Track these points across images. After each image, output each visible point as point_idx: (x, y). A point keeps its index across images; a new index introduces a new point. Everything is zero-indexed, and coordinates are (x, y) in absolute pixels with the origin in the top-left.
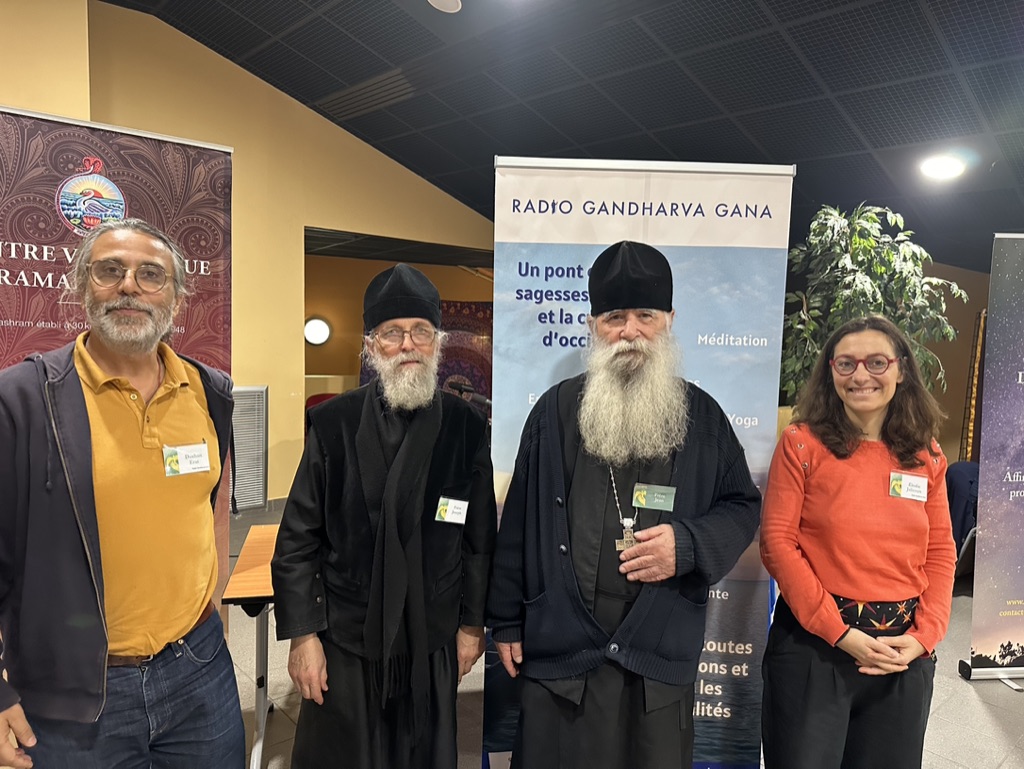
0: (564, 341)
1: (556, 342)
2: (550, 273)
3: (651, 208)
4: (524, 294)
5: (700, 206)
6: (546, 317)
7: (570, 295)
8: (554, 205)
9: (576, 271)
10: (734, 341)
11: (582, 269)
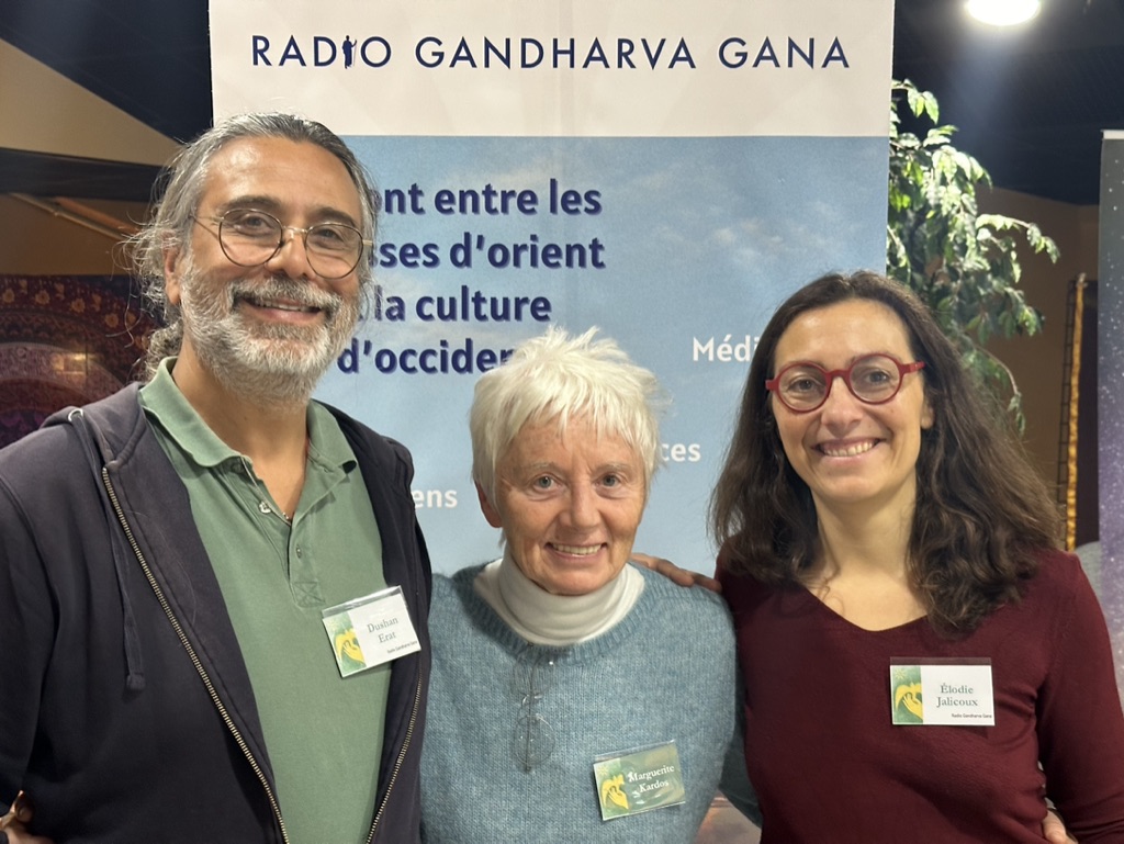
0: (386, 361)
3: (571, 52)
5: (683, 44)
8: (348, 46)
9: (408, 199)
11: (421, 193)
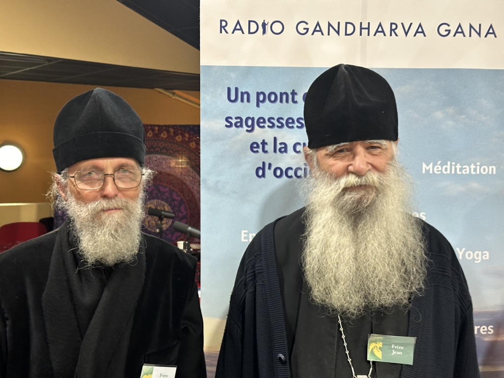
0: (278, 173)
1: (269, 173)
2: (262, 98)
3: (368, 29)
4: (234, 121)
5: (420, 26)
6: (258, 147)
7: (284, 122)
8: (264, 25)
9: (290, 97)
10: (461, 170)
11: (296, 94)
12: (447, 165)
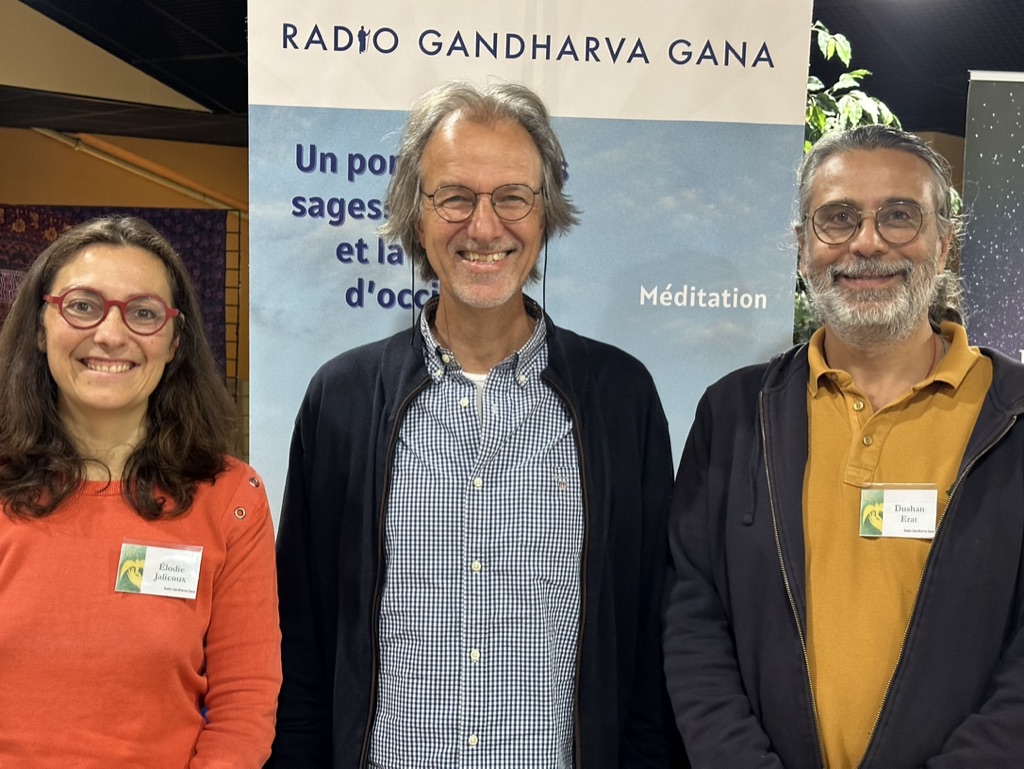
0: (386, 298)
2: (358, 165)
3: (547, 46)
4: (307, 205)
5: (639, 43)
6: (350, 251)
8: (362, 35)
10: (706, 300)
12: (683, 291)
